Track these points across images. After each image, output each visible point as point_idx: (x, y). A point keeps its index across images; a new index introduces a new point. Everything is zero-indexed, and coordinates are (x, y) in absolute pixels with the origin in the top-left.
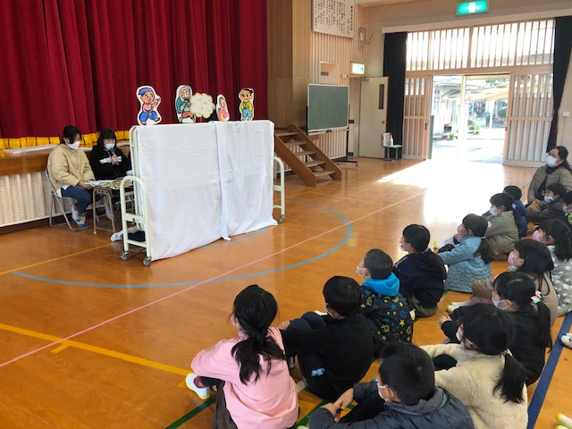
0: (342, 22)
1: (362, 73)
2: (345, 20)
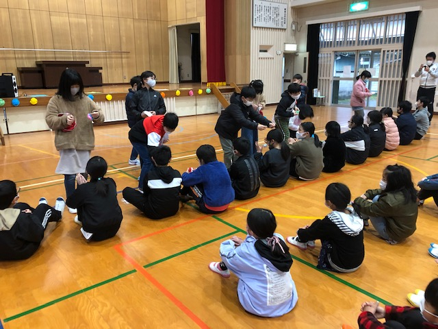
1: (295, 50)
2: (279, 17)
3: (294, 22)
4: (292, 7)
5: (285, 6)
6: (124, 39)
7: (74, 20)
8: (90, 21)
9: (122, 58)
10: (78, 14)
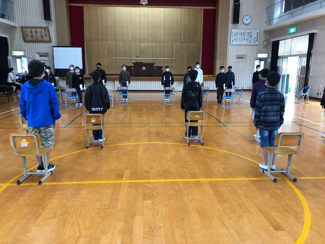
0: (250, 39)
1: (266, 57)
2: (253, 38)
3: (265, 40)
4: (264, 31)
5: (258, 31)
6: (174, 52)
7: (150, 44)
8: (158, 44)
9: (172, 62)
10: (153, 41)
